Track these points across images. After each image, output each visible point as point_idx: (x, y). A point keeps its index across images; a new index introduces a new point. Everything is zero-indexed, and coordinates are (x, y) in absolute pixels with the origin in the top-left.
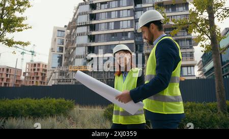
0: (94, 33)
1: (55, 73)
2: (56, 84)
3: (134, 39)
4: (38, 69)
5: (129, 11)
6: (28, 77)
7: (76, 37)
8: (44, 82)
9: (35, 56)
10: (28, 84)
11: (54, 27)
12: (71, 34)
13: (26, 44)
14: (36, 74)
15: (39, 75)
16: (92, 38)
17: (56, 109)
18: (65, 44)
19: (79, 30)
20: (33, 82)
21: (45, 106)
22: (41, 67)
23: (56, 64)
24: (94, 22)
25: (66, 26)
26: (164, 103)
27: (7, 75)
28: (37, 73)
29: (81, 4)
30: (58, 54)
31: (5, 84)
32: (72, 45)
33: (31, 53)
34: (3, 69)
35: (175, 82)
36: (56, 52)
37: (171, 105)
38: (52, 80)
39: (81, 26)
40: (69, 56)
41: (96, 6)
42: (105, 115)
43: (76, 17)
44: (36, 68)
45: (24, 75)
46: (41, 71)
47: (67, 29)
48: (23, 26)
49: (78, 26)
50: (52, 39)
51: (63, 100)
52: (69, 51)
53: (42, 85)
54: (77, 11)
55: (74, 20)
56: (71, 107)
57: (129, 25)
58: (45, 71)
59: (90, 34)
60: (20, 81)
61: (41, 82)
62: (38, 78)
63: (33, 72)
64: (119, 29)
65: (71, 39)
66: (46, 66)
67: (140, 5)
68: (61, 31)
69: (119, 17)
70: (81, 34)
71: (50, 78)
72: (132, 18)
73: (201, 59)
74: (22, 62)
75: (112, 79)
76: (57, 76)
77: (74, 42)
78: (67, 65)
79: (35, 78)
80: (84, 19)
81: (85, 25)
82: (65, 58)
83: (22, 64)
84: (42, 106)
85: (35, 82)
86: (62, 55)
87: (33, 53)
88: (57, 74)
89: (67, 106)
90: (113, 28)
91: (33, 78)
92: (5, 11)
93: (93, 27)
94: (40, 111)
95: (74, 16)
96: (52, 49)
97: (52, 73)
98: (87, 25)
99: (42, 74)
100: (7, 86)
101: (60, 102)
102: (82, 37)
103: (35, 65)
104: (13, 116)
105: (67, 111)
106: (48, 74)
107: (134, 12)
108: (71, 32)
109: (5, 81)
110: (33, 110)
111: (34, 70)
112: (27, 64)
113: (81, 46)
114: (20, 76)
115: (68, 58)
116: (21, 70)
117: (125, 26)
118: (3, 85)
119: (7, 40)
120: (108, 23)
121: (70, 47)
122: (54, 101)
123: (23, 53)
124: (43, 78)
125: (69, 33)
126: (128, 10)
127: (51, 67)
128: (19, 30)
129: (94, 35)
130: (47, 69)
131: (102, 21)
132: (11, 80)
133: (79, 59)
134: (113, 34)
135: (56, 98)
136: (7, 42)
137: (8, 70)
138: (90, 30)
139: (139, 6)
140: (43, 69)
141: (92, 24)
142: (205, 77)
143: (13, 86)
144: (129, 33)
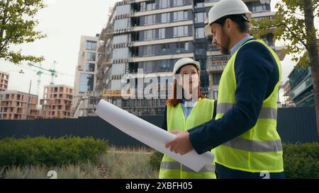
0: (137, 44)
1: (83, 100)
2: (85, 115)
3: (194, 52)
4: (61, 95)
5: (186, 13)
6: (46, 106)
7: (112, 50)
8: (69, 114)
9: (56, 76)
10: (47, 116)
11: (82, 36)
12: (105, 46)
13: (39, 60)
14: (57, 102)
15: (62, 103)
16: (135, 51)
17: (80, 154)
18: (97, 59)
19: (117, 40)
20: (53, 112)
21: (64, 149)
22: (64, 92)
23: (85, 88)
24: (137, 29)
25: (98, 35)
26: (249, 154)
27: (18, 103)
28: (59, 100)
29: (119, 4)
30: (87, 73)
31: (16, 116)
32: (107, 61)
33: (51, 73)
34: (13, 95)
35: (270, 117)
36: (84, 72)
37: (261, 156)
38: (80, 109)
39: (119, 34)
40: (102, 76)
41: (140, 6)
42: (151, 163)
43: (112, 21)
44: (58, 93)
45: (41, 103)
46: (65, 97)
47: (100, 39)
48: (34, 35)
49: (115, 35)
50: (79, 53)
51: (92, 140)
52: (103, 70)
53: (67, 117)
54: (113, 13)
55: (110, 27)
56: (102, 150)
57: (186, 32)
58: (71, 97)
59: (131, 45)
60: (36, 111)
61: (65, 113)
62: (60, 107)
63: (53, 99)
64: (173, 38)
65: (105, 53)
66: (71, 90)
67: (201, 4)
68: (92, 42)
69: (172, 21)
70: (120, 46)
71: (77, 107)
72: (191, 22)
73: (288, 79)
74: (38, 85)
75: (162, 108)
76: (86, 104)
77: (109, 57)
78: (100, 89)
79: (57, 108)
80: (124, 25)
81: (125, 33)
82: (98, 79)
83: (38, 88)
84: (60, 149)
85: (56, 113)
86: (93, 75)
87: (53, 72)
88: (87, 101)
89: (96, 149)
90: (163, 37)
91: (54, 107)
92: (8, 13)
93: (136, 36)
94: (57, 157)
95: (110, 20)
96: (79, 67)
97: (79, 101)
98: (127, 33)
99: (66, 101)
100: (18, 118)
101: (87, 143)
102: (121, 49)
103: (56, 89)
104: (17, 164)
105: (96, 155)
106: (74, 102)
107: (193, 13)
108: (105, 43)
109: (15, 112)
110: (47, 155)
111: (55, 95)
112: (45, 87)
113: (120, 62)
114: (35, 105)
115: (102, 79)
116: (37, 96)
117: (181, 34)
118: (12, 118)
119: (11, 55)
120: (157, 30)
121: (104, 63)
122: (79, 140)
123: (39, 73)
124: (68, 107)
125: (102, 45)
126: (185, 11)
127: (78, 91)
128: (28, 41)
129: (137, 47)
130: (73, 94)
131: (148, 27)
132: (24, 110)
133: (116, 80)
134: (164, 46)
135: (82, 137)
136: (11, 57)
137: (19, 96)
138: (132, 41)
139: (199, 5)
140: (67, 95)
141: (134, 32)
142: (294, 105)
143: (25, 118)
144: (187, 44)
